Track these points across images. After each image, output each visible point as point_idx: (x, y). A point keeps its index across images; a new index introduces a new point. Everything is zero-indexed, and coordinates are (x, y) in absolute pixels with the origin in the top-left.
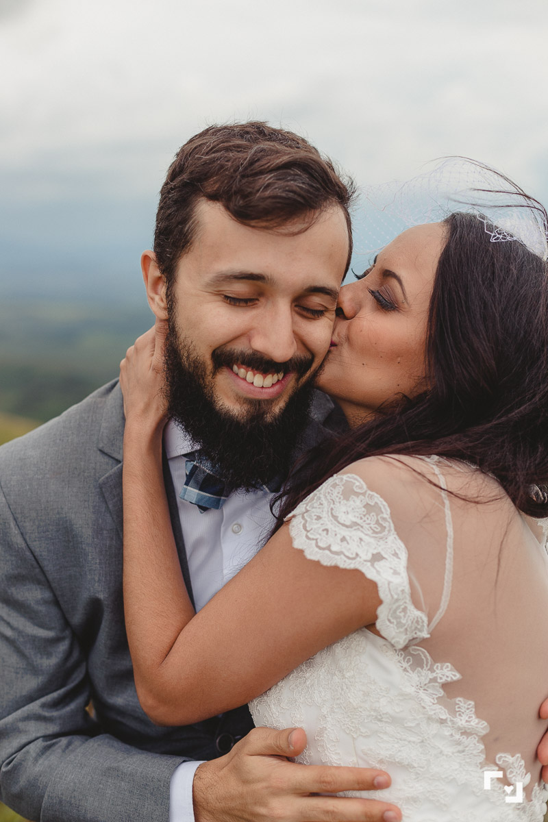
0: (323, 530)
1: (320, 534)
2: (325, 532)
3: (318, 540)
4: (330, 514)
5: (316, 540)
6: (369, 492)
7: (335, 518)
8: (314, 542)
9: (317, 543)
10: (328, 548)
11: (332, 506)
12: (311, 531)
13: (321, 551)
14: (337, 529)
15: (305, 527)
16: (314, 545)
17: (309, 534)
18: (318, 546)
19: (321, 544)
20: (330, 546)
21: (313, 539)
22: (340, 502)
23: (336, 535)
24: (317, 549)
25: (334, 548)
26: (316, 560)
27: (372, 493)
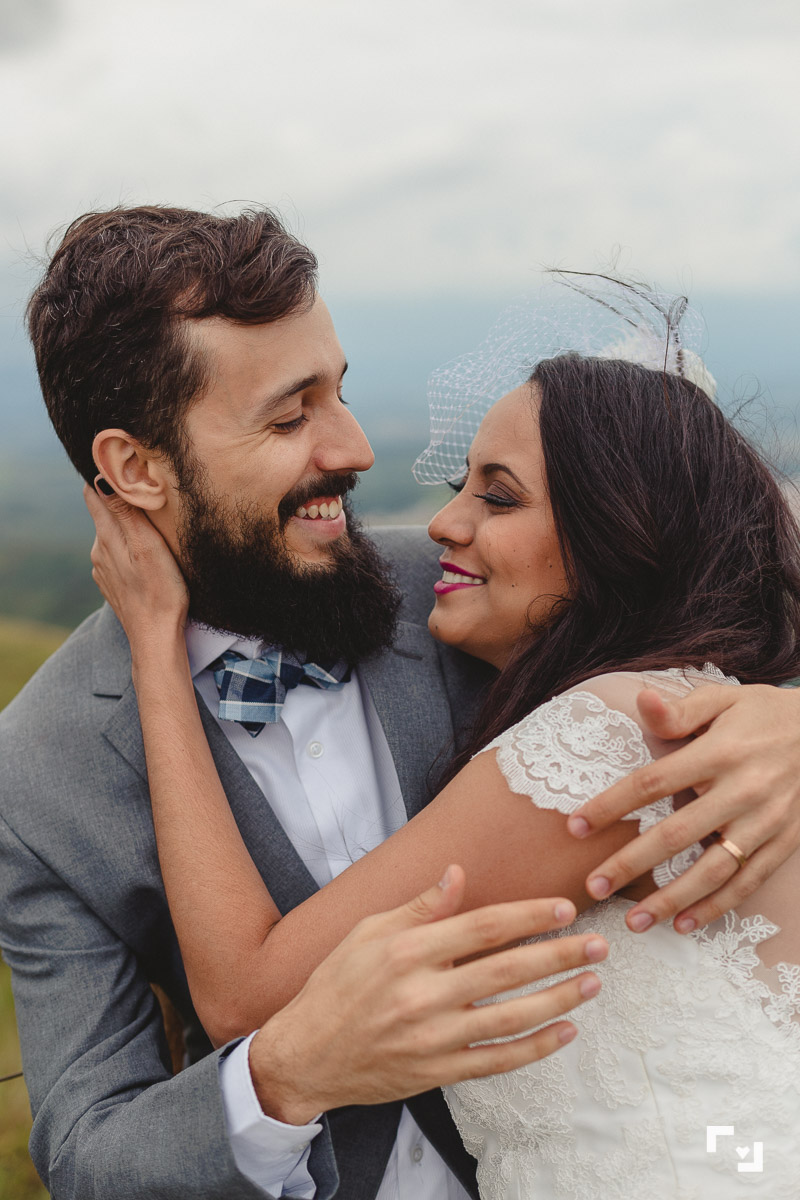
0: (552, 765)
1: (548, 771)
2: (556, 768)
3: (548, 780)
4: (556, 741)
5: (545, 779)
6: (610, 711)
7: (567, 747)
8: (543, 782)
9: (547, 784)
10: (566, 790)
11: (558, 730)
12: (533, 767)
13: (557, 795)
14: (572, 763)
15: (522, 762)
16: (543, 787)
17: (530, 771)
18: (550, 789)
19: (552, 786)
20: (567, 786)
21: (540, 779)
22: (570, 726)
23: (572, 771)
24: (550, 794)
25: (574, 790)
26: (552, 808)
27: (614, 712)
